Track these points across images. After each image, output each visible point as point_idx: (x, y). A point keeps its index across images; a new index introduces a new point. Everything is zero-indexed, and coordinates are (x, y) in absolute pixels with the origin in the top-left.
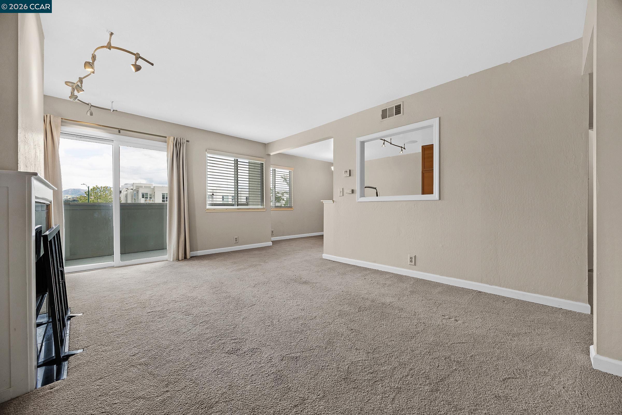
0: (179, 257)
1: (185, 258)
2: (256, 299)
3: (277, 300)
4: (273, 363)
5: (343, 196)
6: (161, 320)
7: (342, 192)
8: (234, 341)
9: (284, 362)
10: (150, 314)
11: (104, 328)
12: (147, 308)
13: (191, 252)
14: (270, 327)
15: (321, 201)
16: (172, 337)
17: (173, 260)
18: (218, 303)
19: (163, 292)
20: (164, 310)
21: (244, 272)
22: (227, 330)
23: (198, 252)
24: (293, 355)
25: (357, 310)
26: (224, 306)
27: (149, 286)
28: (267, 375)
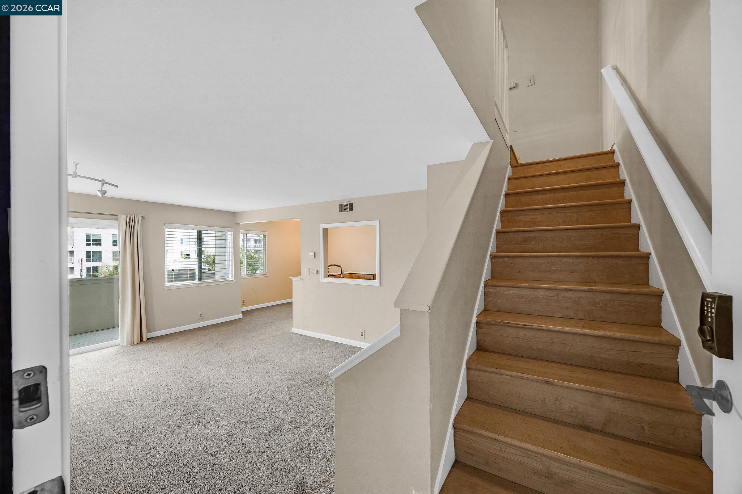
0: (134, 341)
1: (141, 341)
2: (219, 380)
3: (238, 380)
4: (228, 427)
5: (309, 275)
6: (131, 407)
7: (308, 272)
8: (198, 417)
9: (236, 426)
10: (118, 404)
11: (77, 420)
12: (113, 399)
13: (148, 334)
14: (229, 404)
15: (290, 278)
16: (145, 420)
17: (127, 345)
18: (183, 387)
19: (125, 382)
20: (132, 399)
21: (209, 354)
22: (192, 409)
23: (156, 332)
24: (243, 420)
25: (303, 383)
26: (188, 390)
27: (108, 378)
28: (222, 435)
